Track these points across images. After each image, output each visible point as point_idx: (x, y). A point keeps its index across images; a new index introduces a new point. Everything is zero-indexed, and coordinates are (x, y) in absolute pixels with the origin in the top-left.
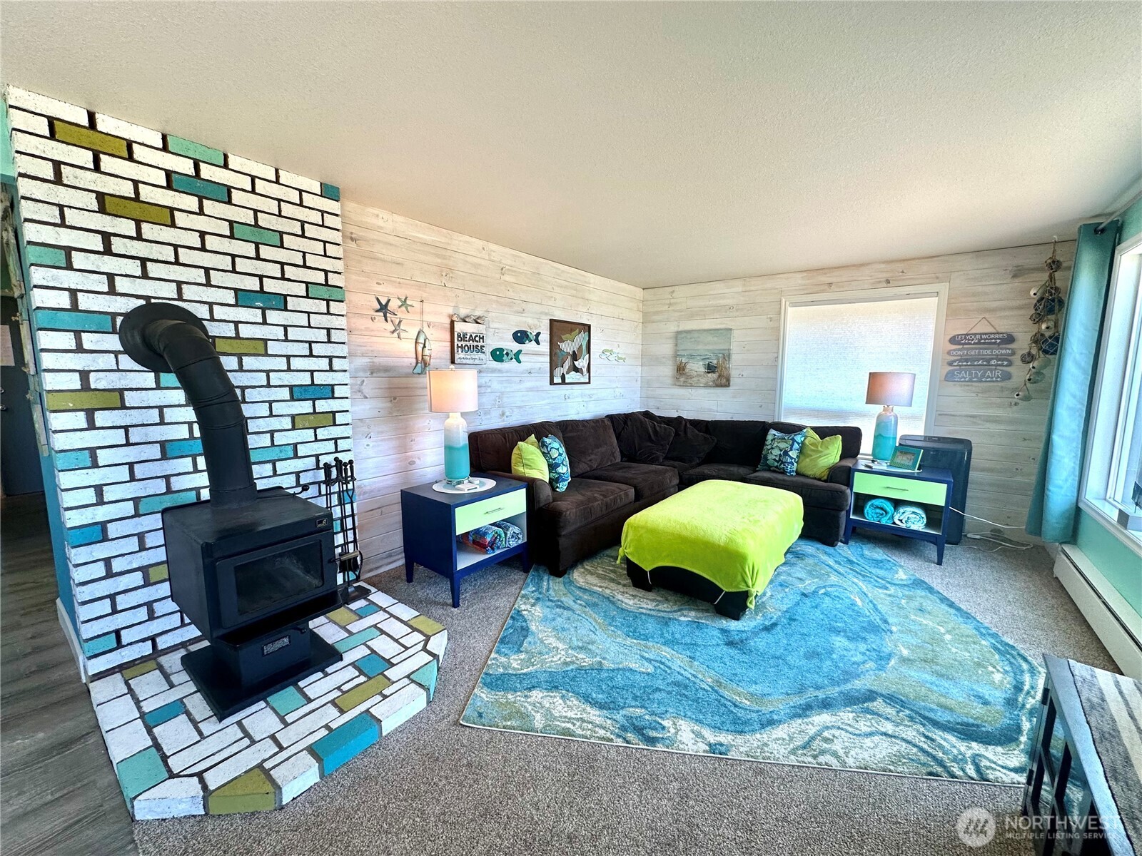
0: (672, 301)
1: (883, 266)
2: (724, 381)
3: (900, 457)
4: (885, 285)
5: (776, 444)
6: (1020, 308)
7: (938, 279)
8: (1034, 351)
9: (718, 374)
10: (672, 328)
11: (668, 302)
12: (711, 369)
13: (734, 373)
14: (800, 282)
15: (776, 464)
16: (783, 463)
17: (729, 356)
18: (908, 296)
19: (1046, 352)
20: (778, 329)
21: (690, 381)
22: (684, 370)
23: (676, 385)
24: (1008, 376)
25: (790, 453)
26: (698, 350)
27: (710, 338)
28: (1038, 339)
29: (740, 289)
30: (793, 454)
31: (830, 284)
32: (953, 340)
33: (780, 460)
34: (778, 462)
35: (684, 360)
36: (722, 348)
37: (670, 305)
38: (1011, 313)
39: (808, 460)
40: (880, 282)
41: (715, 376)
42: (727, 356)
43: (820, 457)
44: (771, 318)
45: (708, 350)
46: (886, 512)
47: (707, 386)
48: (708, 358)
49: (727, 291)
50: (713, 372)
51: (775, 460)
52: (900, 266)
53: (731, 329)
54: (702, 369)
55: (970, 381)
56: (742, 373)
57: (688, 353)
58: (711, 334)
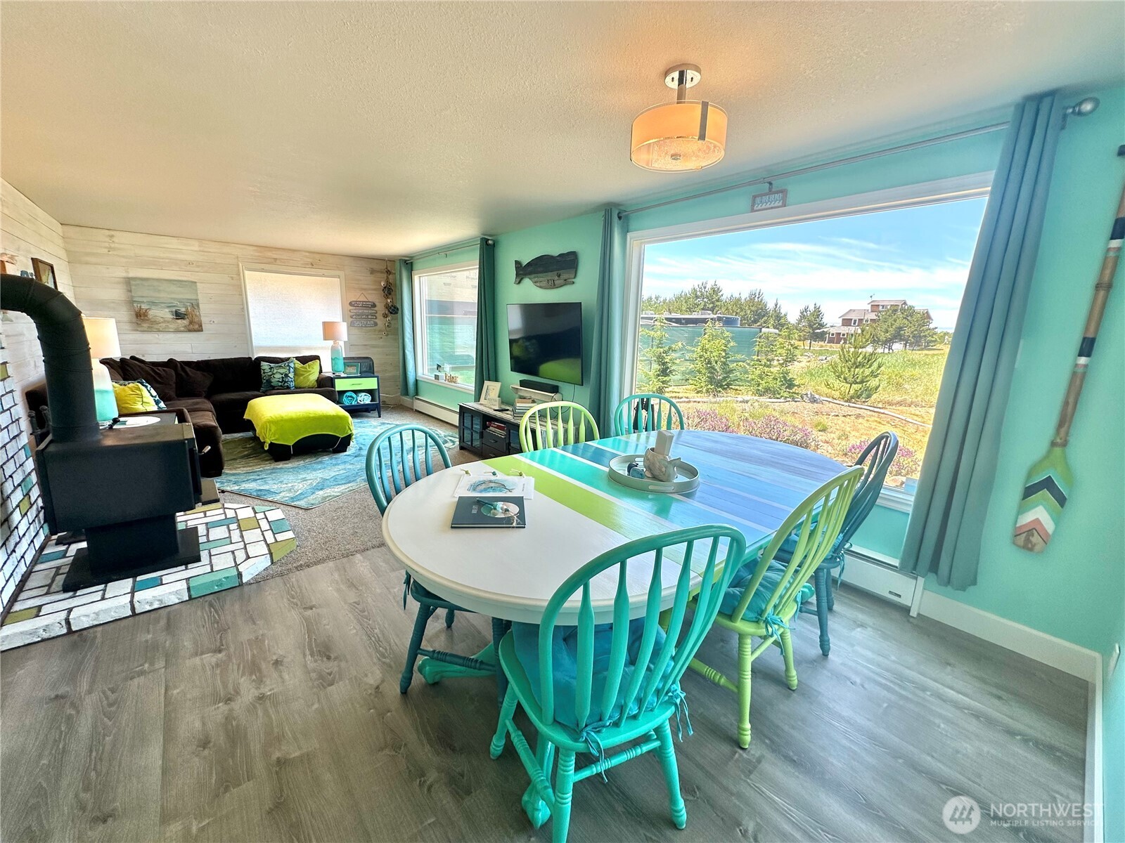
0: (113, 245)
1: (307, 254)
2: (197, 327)
3: (349, 369)
4: (311, 266)
5: (275, 371)
6: (375, 290)
7: (338, 269)
8: (387, 312)
9: (187, 319)
10: (121, 273)
11: (107, 245)
12: (178, 315)
13: (204, 320)
14: (252, 253)
15: (280, 384)
16: (286, 382)
17: (198, 306)
18: (323, 276)
19: (391, 313)
20: (240, 287)
21: (156, 326)
22: (147, 316)
23: (137, 330)
24: (376, 324)
25: (290, 375)
26: (159, 298)
27: (173, 288)
28: (387, 307)
29: (196, 248)
30: (291, 375)
31: (276, 259)
32: (351, 304)
33: (283, 381)
34: (281, 382)
35: (144, 307)
36: (189, 298)
37: (110, 249)
38: (372, 292)
39: (302, 378)
40: (307, 264)
41: (185, 322)
42: (195, 305)
43: (310, 375)
44: (232, 277)
45: (174, 299)
46: (354, 398)
47: (177, 331)
48: (174, 306)
49: (184, 248)
50: (183, 318)
51: (279, 381)
52: (317, 256)
53: (196, 283)
54: (169, 316)
55: (362, 327)
56: (213, 320)
57: (148, 299)
58: (174, 284)
